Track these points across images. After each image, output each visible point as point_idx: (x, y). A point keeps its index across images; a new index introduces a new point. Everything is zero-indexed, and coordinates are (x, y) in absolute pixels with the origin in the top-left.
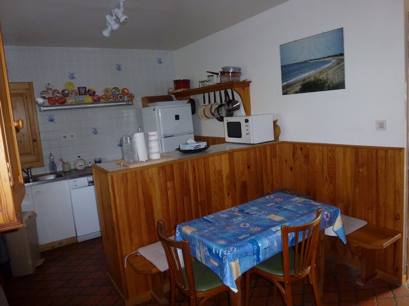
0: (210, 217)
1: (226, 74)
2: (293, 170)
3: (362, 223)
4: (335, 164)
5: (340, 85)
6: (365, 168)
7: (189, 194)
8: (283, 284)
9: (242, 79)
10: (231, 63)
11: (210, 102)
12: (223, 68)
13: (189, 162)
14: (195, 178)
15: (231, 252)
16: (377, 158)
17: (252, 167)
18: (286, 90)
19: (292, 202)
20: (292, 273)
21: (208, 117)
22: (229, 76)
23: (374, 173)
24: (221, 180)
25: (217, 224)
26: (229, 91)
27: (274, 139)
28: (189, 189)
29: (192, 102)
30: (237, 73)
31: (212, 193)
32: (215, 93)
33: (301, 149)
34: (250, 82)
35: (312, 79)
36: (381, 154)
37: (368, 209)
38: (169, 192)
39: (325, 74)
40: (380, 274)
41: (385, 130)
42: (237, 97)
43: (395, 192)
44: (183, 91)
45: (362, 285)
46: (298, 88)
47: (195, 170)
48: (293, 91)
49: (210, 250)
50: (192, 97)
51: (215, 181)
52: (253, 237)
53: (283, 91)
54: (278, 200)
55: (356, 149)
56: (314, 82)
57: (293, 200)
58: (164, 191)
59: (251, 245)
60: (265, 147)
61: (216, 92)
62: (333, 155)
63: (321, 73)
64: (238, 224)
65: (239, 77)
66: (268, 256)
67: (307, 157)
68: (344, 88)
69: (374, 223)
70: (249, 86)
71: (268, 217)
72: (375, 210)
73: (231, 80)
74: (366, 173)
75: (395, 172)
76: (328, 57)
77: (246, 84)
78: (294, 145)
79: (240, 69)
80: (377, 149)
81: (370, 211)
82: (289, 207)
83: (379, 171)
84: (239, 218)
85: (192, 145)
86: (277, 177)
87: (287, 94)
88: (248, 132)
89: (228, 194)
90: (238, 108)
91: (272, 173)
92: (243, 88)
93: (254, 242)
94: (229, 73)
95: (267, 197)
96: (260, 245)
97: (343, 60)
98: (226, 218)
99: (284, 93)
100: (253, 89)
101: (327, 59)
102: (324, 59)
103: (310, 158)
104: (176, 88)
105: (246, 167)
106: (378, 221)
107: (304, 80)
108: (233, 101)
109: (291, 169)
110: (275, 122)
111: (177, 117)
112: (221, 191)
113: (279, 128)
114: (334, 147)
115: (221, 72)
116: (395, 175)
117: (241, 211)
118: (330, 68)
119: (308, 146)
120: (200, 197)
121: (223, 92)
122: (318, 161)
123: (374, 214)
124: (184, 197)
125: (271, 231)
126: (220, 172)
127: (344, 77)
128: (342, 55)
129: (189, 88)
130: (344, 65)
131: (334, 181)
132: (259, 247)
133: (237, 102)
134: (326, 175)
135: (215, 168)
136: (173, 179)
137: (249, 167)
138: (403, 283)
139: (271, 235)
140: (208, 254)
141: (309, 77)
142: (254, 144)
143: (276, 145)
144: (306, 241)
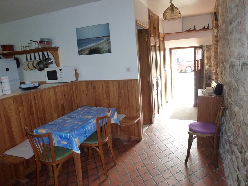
0: (52, 122)
1: (43, 42)
2: (87, 95)
3: (124, 116)
4: (109, 90)
5: (109, 51)
6: (123, 90)
7: (32, 114)
8: (98, 147)
9: (53, 46)
10: (46, 36)
11: (31, 60)
12: (40, 39)
13: (31, 94)
14: (36, 103)
15: (74, 134)
16: (127, 85)
17: (66, 95)
18: (80, 53)
19: (93, 109)
20: (101, 141)
21: (31, 69)
22: (45, 44)
23: (127, 92)
24: (51, 104)
25: (58, 125)
26: (45, 53)
27: (75, 80)
28: (33, 111)
29: (17, 60)
30: (49, 42)
31: (46, 112)
32: (34, 54)
33: (91, 84)
34: (59, 48)
35: (95, 47)
36: (129, 83)
37: (126, 109)
38: (21, 114)
39: (101, 45)
40: (133, 138)
41: (130, 72)
42: (51, 56)
43: (136, 99)
44: (10, 52)
45: (127, 144)
46: (87, 52)
47: (35, 99)
48: (84, 53)
49: (61, 137)
50: (16, 56)
51: (47, 105)
52: (82, 126)
53: (79, 54)
54: (86, 110)
55: (118, 81)
56: (96, 49)
57: (93, 108)
58: (18, 113)
59: (82, 129)
60: (72, 84)
61: (36, 53)
62: (108, 86)
63: (99, 45)
64: (71, 123)
65: (51, 44)
66: (90, 134)
67: (94, 88)
68: (111, 52)
69: (129, 115)
70: (58, 50)
71: (84, 117)
72: (128, 109)
73: (46, 46)
74: (123, 92)
75: (135, 90)
76: (102, 37)
77: (56, 49)
78: (87, 82)
79: (52, 40)
80: (127, 81)
81: (126, 110)
82: (93, 111)
83: (129, 91)
84: (69, 120)
85: (30, 85)
86: (79, 100)
87: (81, 55)
88: (61, 76)
89: (55, 112)
90: (52, 63)
91: (77, 98)
92: (55, 52)
93: (83, 128)
94: (44, 42)
95: (79, 109)
96: (86, 128)
97: (110, 39)
98: (62, 121)
99: (80, 55)
100: (60, 52)
101: (102, 38)
102: (100, 38)
103: (96, 88)
104: (3, 50)
105: (63, 95)
106: (130, 114)
107: (90, 48)
108: (48, 59)
109: (86, 95)
110: (75, 70)
111: (7, 70)
112: (51, 110)
113: (78, 73)
114: (108, 82)
115: (39, 41)
116: (135, 92)
117: (68, 117)
118: (104, 42)
119: (95, 82)
120: (40, 115)
121: (41, 54)
122: (100, 89)
123: (128, 111)
124: (30, 116)
125: (90, 122)
126: (49, 99)
127: (110, 47)
128: (109, 36)
129: (13, 50)
130: (110, 41)
131: (109, 98)
132: (86, 130)
133: (51, 60)
134: (105, 95)
135: (47, 97)
136: (23, 105)
137: (65, 96)
138: (142, 139)
139: (90, 124)
140: (60, 139)
141: (93, 46)
142: (66, 83)
143: (77, 83)
144: (104, 125)
